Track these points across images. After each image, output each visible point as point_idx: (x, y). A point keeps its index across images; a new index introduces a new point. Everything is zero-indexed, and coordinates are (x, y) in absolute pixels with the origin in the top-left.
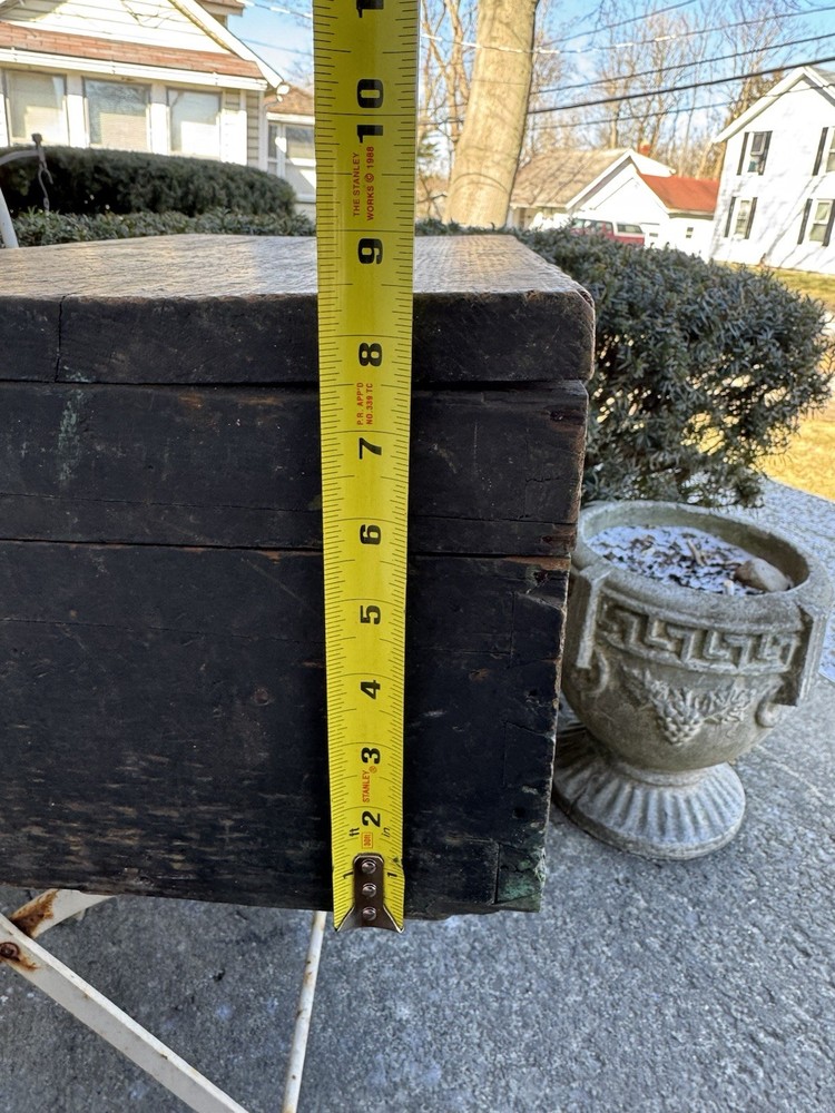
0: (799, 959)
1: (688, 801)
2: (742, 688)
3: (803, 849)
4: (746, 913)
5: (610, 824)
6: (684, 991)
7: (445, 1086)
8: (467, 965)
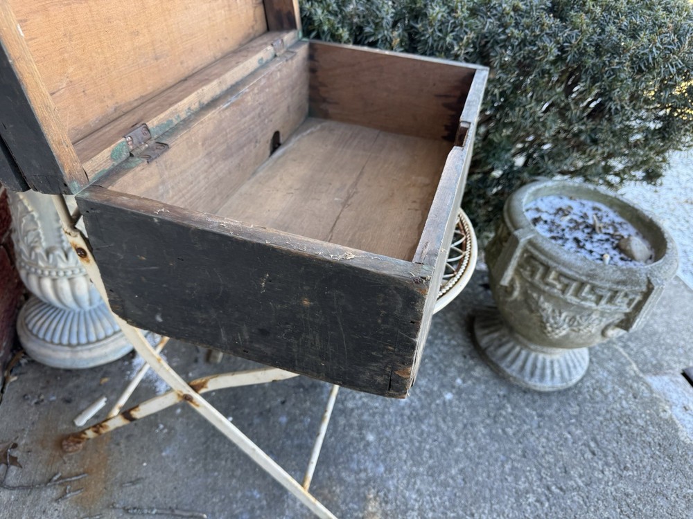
0: (589, 455)
1: (552, 362)
2: (598, 316)
3: (613, 398)
4: (567, 426)
5: (503, 365)
6: (518, 458)
7: (385, 475)
8: (407, 422)
